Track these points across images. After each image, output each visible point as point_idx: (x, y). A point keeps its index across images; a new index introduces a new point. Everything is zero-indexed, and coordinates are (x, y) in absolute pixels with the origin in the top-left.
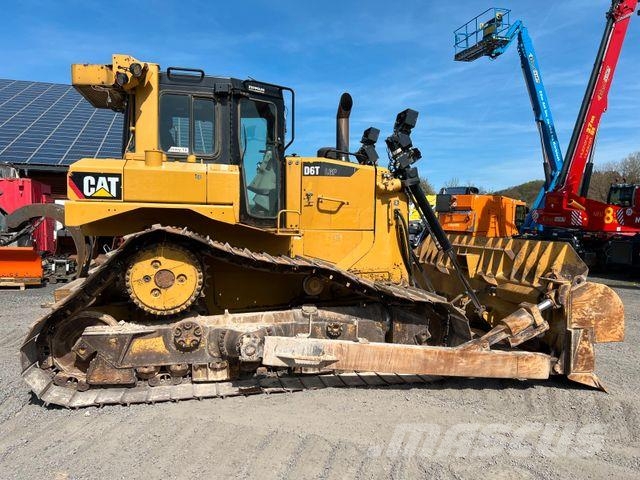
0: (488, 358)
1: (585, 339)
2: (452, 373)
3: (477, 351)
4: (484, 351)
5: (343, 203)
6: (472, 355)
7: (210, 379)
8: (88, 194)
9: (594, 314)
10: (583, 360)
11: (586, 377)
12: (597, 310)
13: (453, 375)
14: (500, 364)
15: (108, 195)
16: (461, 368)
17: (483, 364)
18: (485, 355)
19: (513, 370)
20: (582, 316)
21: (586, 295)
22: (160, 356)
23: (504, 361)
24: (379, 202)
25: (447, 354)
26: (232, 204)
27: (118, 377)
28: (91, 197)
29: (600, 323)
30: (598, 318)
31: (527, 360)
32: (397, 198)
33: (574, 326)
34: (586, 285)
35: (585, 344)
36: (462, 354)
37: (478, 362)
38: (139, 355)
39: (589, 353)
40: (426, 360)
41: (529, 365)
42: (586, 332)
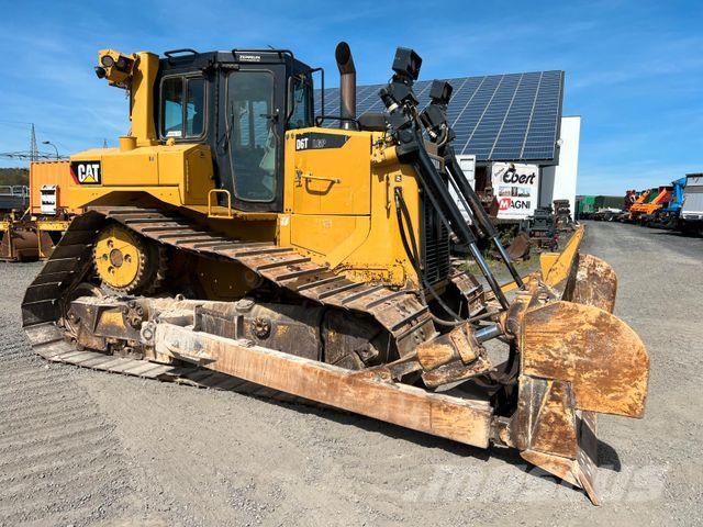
0: (384, 394)
1: (554, 398)
2: (337, 404)
3: (373, 380)
4: (383, 383)
5: (333, 182)
6: (362, 385)
7: (157, 360)
8: (81, 180)
9: (572, 358)
10: (551, 433)
11: (556, 463)
12: (580, 352)
13: (338, 406)
14: (402, 406)
15: (91, 180)
16: (348, 399)
17: (378, 400)
18: (382, 388)
19: (423, 420)
20: (545, 358)
21: (554, 323)
22: (120, 330)
23: (409, 403)
24: (375, 178)
25: (330, 376)
26: (178, 185)
27: (95, 343)
28: (83, 183)
29: (587, 375)
30: (582, 368)
31: (446, 410)
32: (399, 172)
33: (531, 371)
34: (557, 305)
35: (556, 408)
36: (350, 381)
37: (372, 395)
38: (107, 326)
39: (564, 424)
40: (305, 379)
41: (451, 418)
42: (557, 386)
